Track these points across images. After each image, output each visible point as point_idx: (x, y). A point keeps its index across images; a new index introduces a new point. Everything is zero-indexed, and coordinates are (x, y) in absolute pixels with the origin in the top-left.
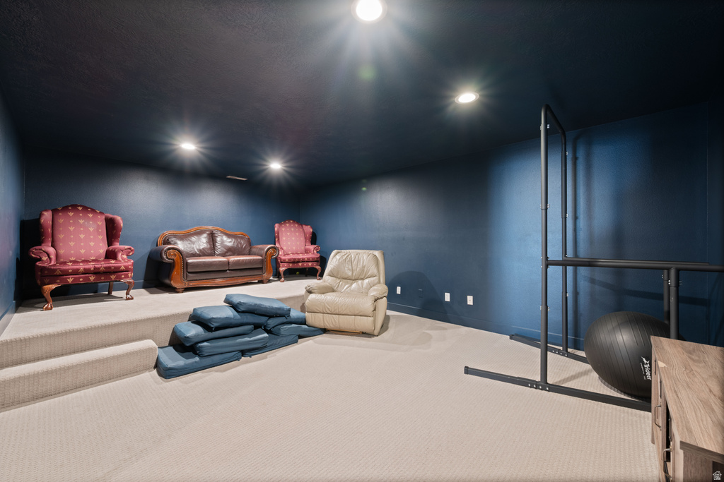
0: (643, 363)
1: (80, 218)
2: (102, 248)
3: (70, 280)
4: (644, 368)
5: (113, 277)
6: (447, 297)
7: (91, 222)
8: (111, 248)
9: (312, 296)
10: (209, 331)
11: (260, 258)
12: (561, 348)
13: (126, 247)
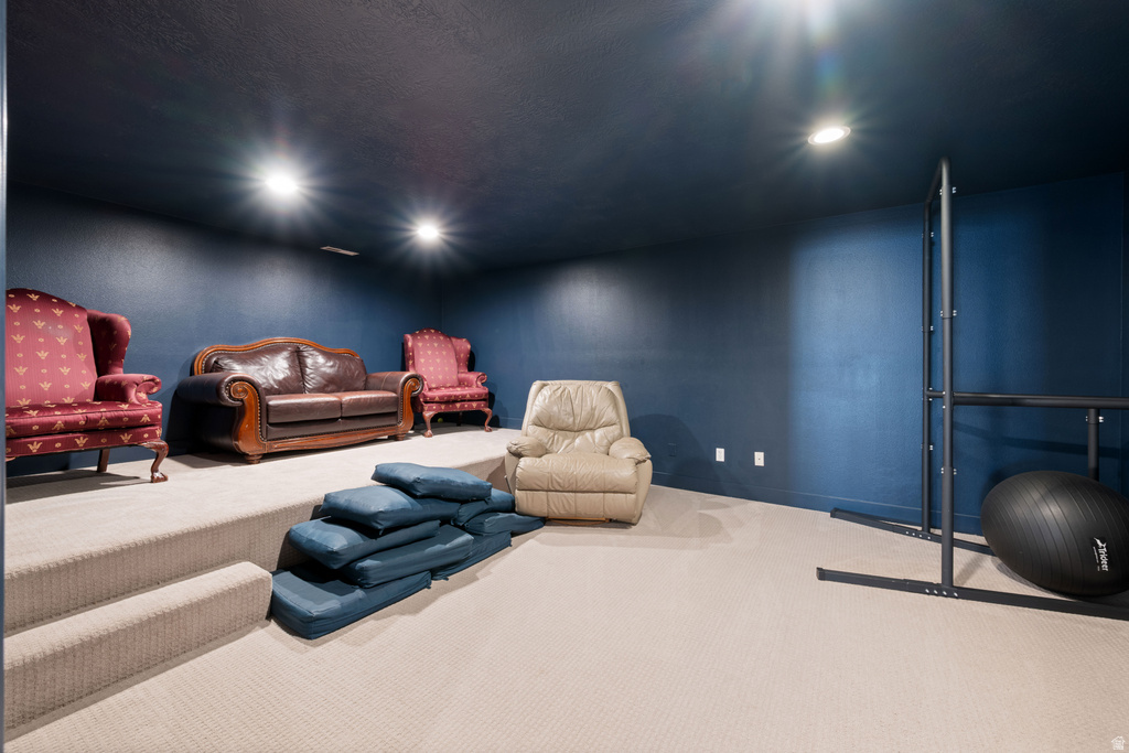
0: (1097, 547)
1: (37, 316)
2: (87, 380)
3: (35, 448)
4: (1099, 554)
5: (126, 438)
6: (720, 455)
7: (60, 327)
8: (108, 378)
9: (523, 462)
10: (371, 538)
11: (394, 395)
12: (920, 528)
13: (146, 377)
